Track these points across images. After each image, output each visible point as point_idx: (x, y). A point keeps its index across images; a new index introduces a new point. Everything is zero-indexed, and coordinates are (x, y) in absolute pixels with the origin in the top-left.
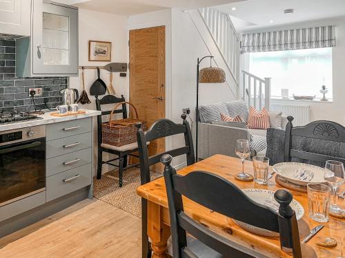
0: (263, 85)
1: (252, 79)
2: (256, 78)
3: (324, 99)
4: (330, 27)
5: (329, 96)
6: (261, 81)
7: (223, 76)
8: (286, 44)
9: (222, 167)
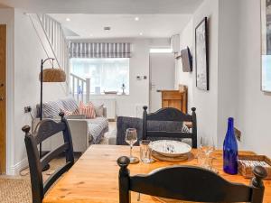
0: (85, 84)
1: (76, 79)
2: (79, 78)
3: (123, 93)
4: (129, 44)
5: (127, 91)
6: (83, 81)
7: (64, 76)
8: (100, 53)
9: (107, 155)
